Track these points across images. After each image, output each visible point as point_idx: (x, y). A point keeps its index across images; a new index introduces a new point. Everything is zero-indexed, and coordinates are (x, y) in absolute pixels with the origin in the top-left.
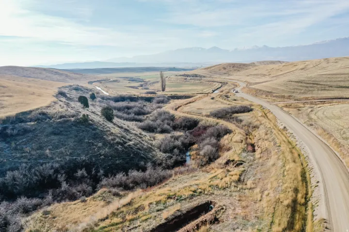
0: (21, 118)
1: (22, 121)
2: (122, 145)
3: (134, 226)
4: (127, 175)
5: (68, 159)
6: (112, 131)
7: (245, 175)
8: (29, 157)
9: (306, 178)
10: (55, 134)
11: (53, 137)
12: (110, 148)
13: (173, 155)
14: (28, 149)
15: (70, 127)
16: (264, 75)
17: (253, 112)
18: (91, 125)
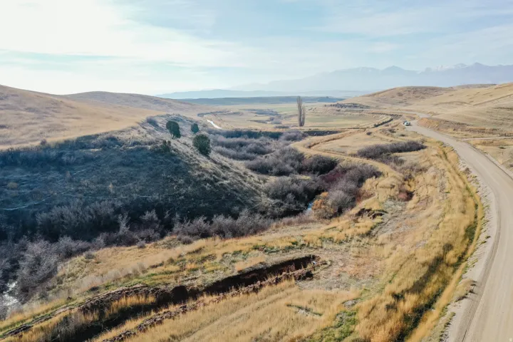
0: (82, 143)
1: (84, 147)
2: (211, 183)
3: (194, 276)
4: (212, 222)
5: (135, 198)
6: (201, 165)
7: (381, 228)
8: (86, 192)
9: (474, 233)
10: (123, 164)
11: (121, 169)
12: (194, 186)
13: (285, 202)
14: (85, 182)
15: (144, 156)
16: (462, 103)
17: (426, 150)
18: (173, 155)
